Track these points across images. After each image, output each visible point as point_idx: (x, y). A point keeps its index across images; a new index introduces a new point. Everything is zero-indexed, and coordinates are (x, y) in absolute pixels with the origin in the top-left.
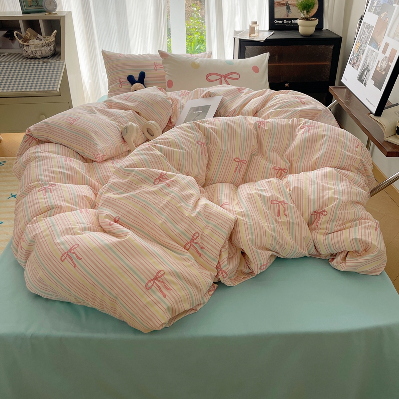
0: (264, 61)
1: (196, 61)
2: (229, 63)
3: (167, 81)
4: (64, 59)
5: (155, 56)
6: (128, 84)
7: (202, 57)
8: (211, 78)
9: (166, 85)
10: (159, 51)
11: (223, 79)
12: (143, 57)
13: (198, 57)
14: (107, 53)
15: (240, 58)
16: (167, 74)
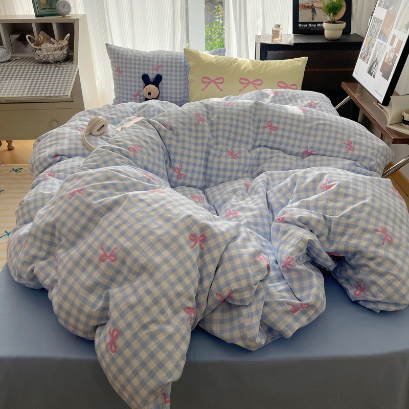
4: (77, 63)
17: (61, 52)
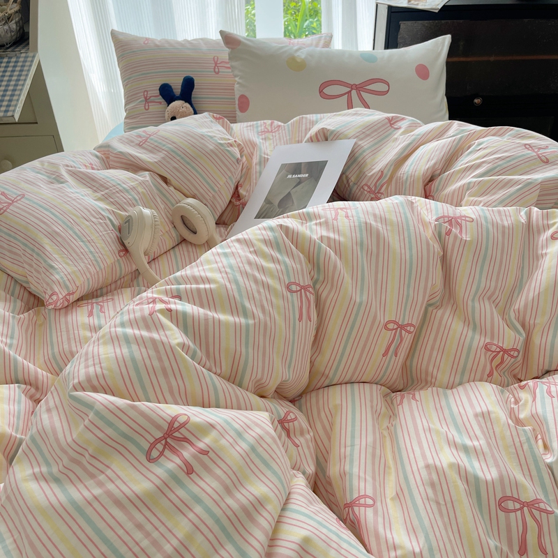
0: (439, 54)
1: (298, 53)
2: (367, 58)
3: (237, 97)
4: (36, 49)
5: (216, 42)
6: (160, 103)
7: (311, 45)
8: (327, 91)
9: (237, 106)
10: (222, 33)
11: (354, 93)
12: (193, 46)
13: (304, 46)
14: (121, 37)
15: (387, 46)
16: (238, 83)
17: (6, 27)
